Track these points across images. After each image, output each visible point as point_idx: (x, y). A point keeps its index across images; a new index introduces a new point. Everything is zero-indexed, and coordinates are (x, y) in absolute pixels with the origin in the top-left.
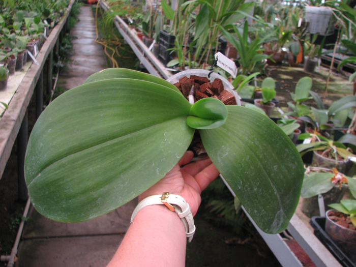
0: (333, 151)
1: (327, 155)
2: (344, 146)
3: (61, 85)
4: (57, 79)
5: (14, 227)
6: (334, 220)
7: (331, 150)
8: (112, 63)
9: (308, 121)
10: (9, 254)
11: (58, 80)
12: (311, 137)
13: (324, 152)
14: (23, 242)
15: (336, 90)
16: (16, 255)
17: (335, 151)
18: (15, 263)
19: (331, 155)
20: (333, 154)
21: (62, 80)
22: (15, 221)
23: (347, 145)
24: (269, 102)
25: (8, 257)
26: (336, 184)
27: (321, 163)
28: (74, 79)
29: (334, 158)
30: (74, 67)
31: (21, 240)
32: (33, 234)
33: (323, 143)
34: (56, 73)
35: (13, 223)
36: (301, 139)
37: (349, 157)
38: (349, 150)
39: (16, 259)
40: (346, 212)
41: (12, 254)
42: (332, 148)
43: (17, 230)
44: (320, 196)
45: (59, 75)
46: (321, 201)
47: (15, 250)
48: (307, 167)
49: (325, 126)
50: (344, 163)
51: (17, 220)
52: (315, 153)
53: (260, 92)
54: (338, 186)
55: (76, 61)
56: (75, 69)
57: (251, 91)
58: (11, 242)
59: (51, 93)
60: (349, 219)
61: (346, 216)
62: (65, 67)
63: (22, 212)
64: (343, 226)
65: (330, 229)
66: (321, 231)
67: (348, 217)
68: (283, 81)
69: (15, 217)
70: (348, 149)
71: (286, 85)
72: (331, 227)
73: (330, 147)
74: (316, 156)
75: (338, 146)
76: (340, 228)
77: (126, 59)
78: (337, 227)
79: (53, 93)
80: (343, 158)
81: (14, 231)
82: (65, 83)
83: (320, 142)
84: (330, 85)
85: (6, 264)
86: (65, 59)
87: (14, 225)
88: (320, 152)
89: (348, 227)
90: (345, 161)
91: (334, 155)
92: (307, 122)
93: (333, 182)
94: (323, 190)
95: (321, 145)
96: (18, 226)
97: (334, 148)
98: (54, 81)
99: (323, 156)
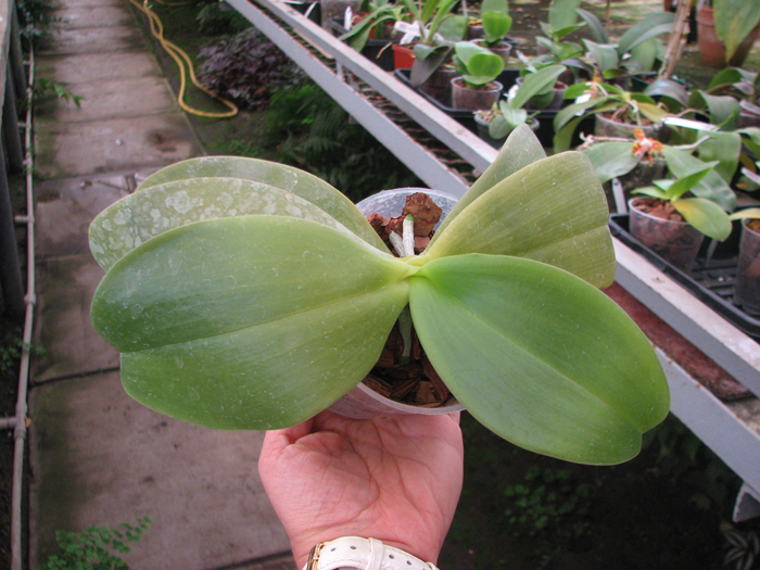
0: (632, 108)
1: (622, 118)
2: (652, 100)
3: (43, 76)
4: (32, 63)
5: (9, 364)
6: (643, 211)
7: (627, 110)
8: (147, 18)
9: (580, 66)
10: (13, 413)
11: (35, 66)
12: (588, 88)
13: (616, 114)
14: (34, 391)
15: (628, 17)
16: (28, 415)
17: (636, 110)
18: (28, 429)
19: (629, 118)
20: (631, 116)
21: (44, 65)
22: (11, 355)
23: (657, 98)
24: (499, 40)
25: (12, 421)
26: (642, 159)
27: (611, 132)
28: (70, 59)
29: (634, 123)
30: (65, 34)
31: (30, 387)
32: (51, 373)
33: (612, 97)
34: (28, 52)
35: (5, 357)
36: (570, 97)
37: (663, 120)
38: (662, 108)
39: (29, 421)
40: (663, 197)
41: (18, 414)
42: (630, 105)
43: (17, 369)
44: (615, 181)
45: (35, 56)
46: (618, 191)
47: (22, 406)
48: (586, 135)
49: (613, 71)
50: (655, 131)
51: (14, 351)
52: (600, 118)
53: (478, 27)
54: (646, 163)
55: (67, 22)
56: (69, 39)
57: (460, 25)
58: (9, 394)
59: (27, 94)
60: (670, 206)
61: (664, 203)
62: (45, 34)
63: (21, 335)
64: (661, 216)
65: (638, 229)
66: (624, 233)
67: (667, 205)
68: (520, 10)
69: (6, 346)
70: (660, 104)
71: (526, 16)
72: (641, 224)
73: (625, 103)
74: (602, 124)
75: (641, 100)
76: (657, 223)
77: (175, 7)
78: (651, 220)
79: (30, 95)
80: (652, 123)
81: (11, 373)
82: (52, 70)
83: (607, 96)
84: (617, 8)
85: (10, 434)
86: (41, 17)
87: (8, 360)
88: (608, 114)
89: (669, 218)
90: (656, 126)
91: (635, 116)
92: (576, 68)
93: (636, 154)
94: (620, 170)
95: (610, 102)
96: (18, 362)
97: (634, 103)
98: (27, 67)
99: (615, 120)
